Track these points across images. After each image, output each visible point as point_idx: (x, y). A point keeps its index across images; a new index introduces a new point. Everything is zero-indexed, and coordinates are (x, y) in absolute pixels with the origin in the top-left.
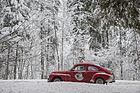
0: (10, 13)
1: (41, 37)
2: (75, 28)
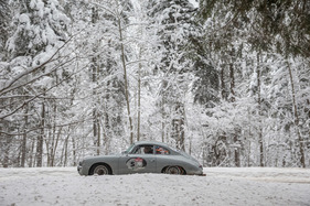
0: (29, 26)
1: (94, 79)
2: (165, 59)
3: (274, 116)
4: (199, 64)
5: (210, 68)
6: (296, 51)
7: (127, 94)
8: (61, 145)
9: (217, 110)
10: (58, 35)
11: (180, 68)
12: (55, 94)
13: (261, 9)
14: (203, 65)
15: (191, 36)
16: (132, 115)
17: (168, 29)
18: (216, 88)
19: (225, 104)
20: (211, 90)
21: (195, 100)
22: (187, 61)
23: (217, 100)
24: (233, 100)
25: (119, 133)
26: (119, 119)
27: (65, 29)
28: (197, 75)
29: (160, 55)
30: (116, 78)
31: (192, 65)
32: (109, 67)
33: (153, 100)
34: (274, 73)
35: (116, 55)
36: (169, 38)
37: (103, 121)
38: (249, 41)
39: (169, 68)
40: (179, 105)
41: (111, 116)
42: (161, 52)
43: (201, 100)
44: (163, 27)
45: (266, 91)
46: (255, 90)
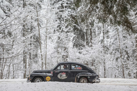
1: (24, 35)
2: (59, 26)
3: (111, 53)
4: (75, 29)
5: (81, 30)
6: (119, 23)
7: (40, 43)
8: (6, 68)
9: (84, 51)
10: (5, 13)
11: (66, 30)
12: (3, 43)
13: (103, 3)
14: (78, 29)
15: (71, 15)
16: (42, 53)
17: (61, 11)
18: (84, 40)
19: (88, 48)
20: (81, 41)
21: (74, 46)
22: (69, 27)
23: (84, 46)
24: (91, 46)
25: (36, 62)
26: (36, 55)
27: (9, 10)
28: (74, 34)
29: (57, 24)
30: (35, 35)
31: (72, 29)
32: (31, 29)
33: (53, 46)
34: (111, 34)
35: (35, 24)
36: (61, 16)
37: (28, 56)
38: (98, 18)
39: (60, 30)
40: (66, 48)
41: (32, 53)
42: (57, 22)
43: (77, 46)
44: (58, 10)
45: (107, 42)
46: (102, 41)
